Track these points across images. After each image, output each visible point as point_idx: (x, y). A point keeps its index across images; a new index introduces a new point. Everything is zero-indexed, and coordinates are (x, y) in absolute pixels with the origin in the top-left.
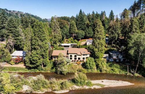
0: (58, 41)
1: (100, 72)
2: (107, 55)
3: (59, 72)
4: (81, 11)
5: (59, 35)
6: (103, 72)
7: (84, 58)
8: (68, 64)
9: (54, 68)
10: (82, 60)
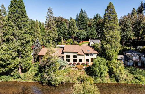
0: (52, 39)
1: (116, 82)
2: (122, 56)
3: (45, 82)
4: (82, 11)
5: (53, 32)
6: (122, 83)
7: (88, 60)
8: (63, 68)
9: (39, 75)
10: (85, 62)
